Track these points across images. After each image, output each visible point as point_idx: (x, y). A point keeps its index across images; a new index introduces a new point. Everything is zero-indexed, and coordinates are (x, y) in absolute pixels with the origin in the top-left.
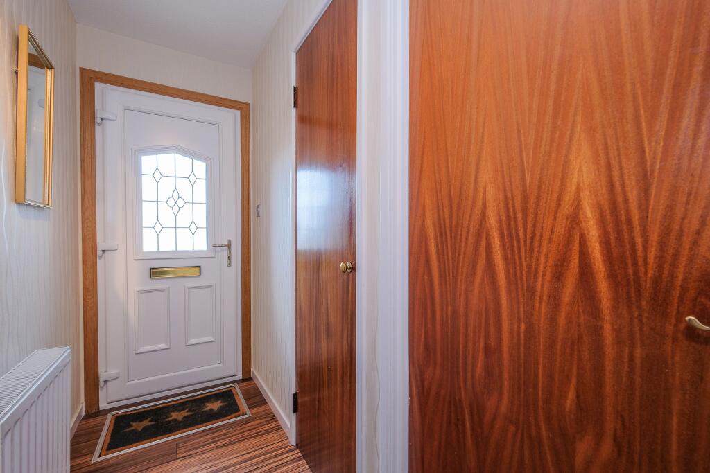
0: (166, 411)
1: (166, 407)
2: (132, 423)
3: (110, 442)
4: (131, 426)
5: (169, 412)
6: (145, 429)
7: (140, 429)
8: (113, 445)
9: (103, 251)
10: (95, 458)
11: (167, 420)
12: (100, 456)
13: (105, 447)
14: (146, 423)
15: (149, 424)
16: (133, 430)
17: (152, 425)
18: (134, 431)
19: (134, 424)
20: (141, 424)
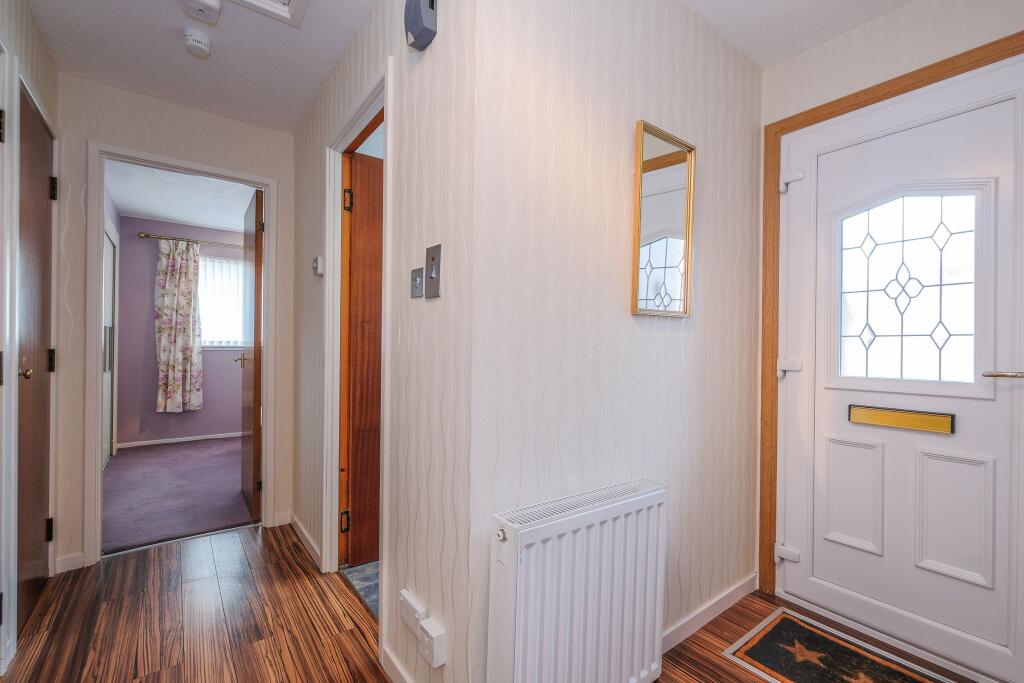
0: (854, 661)
1: (858, 655)
2: (796, 641)
3: (756, 645)
4: (793, 645)
5: (858, 668)
6: (806, 664)
7: (799, 659)
8: (755, 653)
9: (785, 372)
10: (728, 653)
11: (845, 678)
12: (734, 654)
13: (746, 648)
14: (813, 657)
15: (817, 662)
16: (790, 653)
17: (816, 667)
18: (790, 656)
19: (798, 645)
20: (806, 652)
